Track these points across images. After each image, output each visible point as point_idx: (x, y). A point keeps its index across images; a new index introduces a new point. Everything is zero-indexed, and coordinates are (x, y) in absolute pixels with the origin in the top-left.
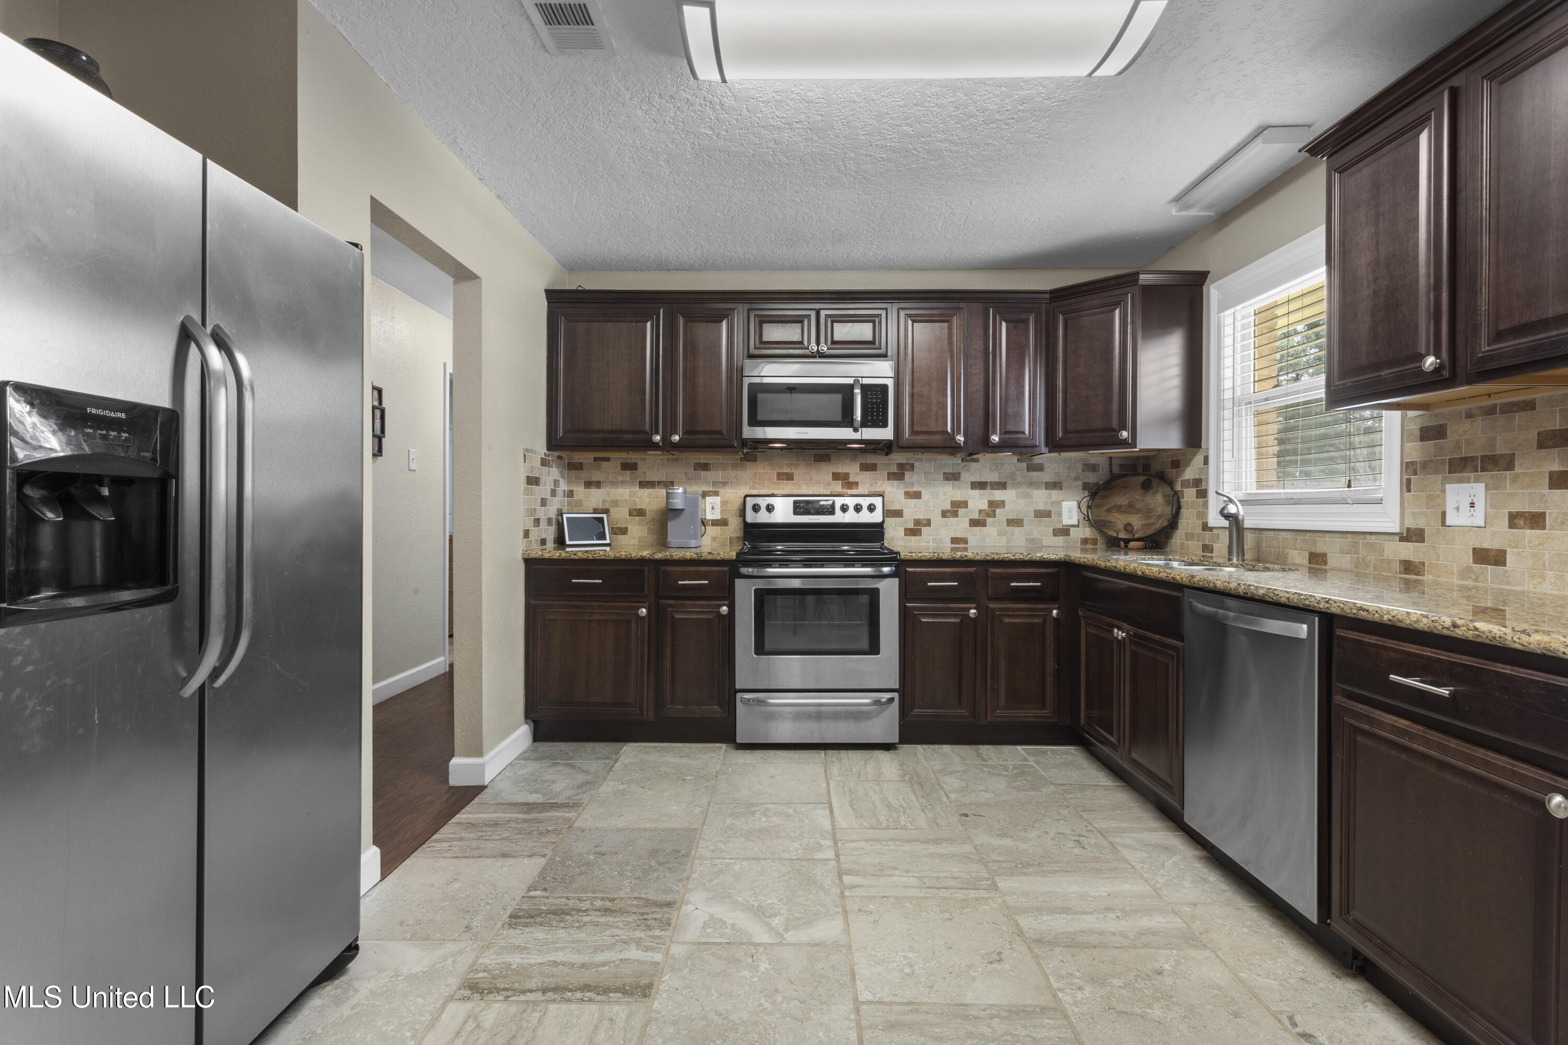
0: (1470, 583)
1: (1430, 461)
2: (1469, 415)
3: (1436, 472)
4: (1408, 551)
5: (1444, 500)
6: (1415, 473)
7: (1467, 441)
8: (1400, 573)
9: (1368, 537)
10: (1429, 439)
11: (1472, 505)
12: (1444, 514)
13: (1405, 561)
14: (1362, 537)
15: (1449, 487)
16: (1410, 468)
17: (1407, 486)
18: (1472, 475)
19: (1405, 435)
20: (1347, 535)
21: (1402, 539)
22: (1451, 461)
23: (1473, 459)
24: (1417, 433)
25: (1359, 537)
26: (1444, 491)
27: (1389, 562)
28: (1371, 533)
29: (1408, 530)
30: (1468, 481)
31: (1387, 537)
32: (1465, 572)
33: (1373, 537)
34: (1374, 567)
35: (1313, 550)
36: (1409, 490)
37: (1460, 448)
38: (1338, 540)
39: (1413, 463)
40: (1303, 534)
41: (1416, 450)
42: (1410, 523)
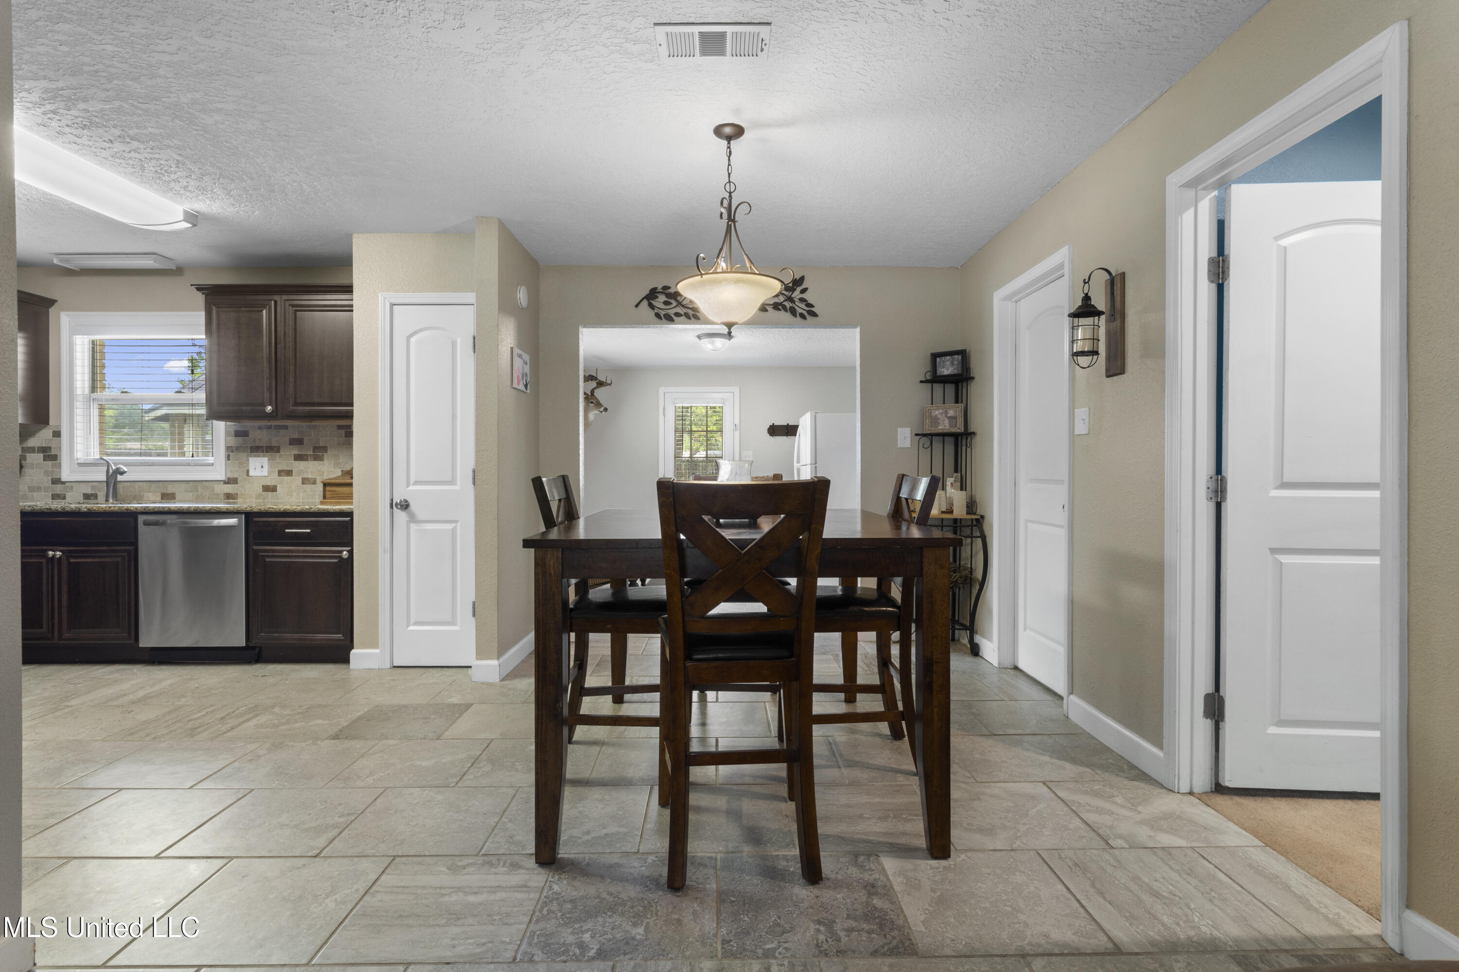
0: (261, 500)
1: (241, 447)
2: (260, 428)
3: (244, 452)
4: (229, 489)
5: (248, 464)
6: (232, 451)
7: (259, 439)
8: (224, 499)
9: (204, 483)
10: (239, 436)
11: (262, 467)
12: (248, 471)
13: (227, 494)
14: (201, 483)
15: (251, 459)
16: (229, 449)
17: (228, 458)
18: (262, 454)
19: (227, 434)
20: (189, 483)
21: (225, 483)
22: (251, 447)
23: (262, 447)
24: (233, 433)
25: (198, 483)
26: (248, 460)
27: (218, 494)
28: (206, 481)
29: (229, 478)
30: (260, 457)
31: (216, 482)
32: (259, 496)
33: (207, 483)
34: (208, 498)
35: (165, 492)
36: (229, 460)
37: (256, 442)
38: (183, 486)
39: (231, 447)
40: (156, 483)
41: (233, 441)
42: (230, 475)
